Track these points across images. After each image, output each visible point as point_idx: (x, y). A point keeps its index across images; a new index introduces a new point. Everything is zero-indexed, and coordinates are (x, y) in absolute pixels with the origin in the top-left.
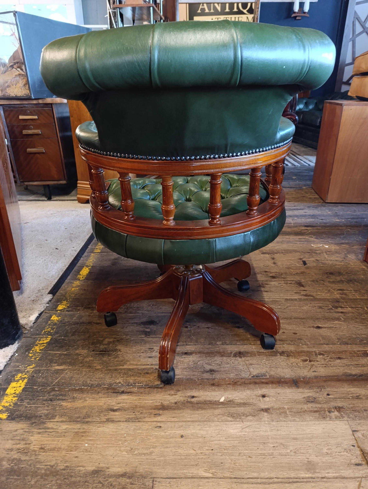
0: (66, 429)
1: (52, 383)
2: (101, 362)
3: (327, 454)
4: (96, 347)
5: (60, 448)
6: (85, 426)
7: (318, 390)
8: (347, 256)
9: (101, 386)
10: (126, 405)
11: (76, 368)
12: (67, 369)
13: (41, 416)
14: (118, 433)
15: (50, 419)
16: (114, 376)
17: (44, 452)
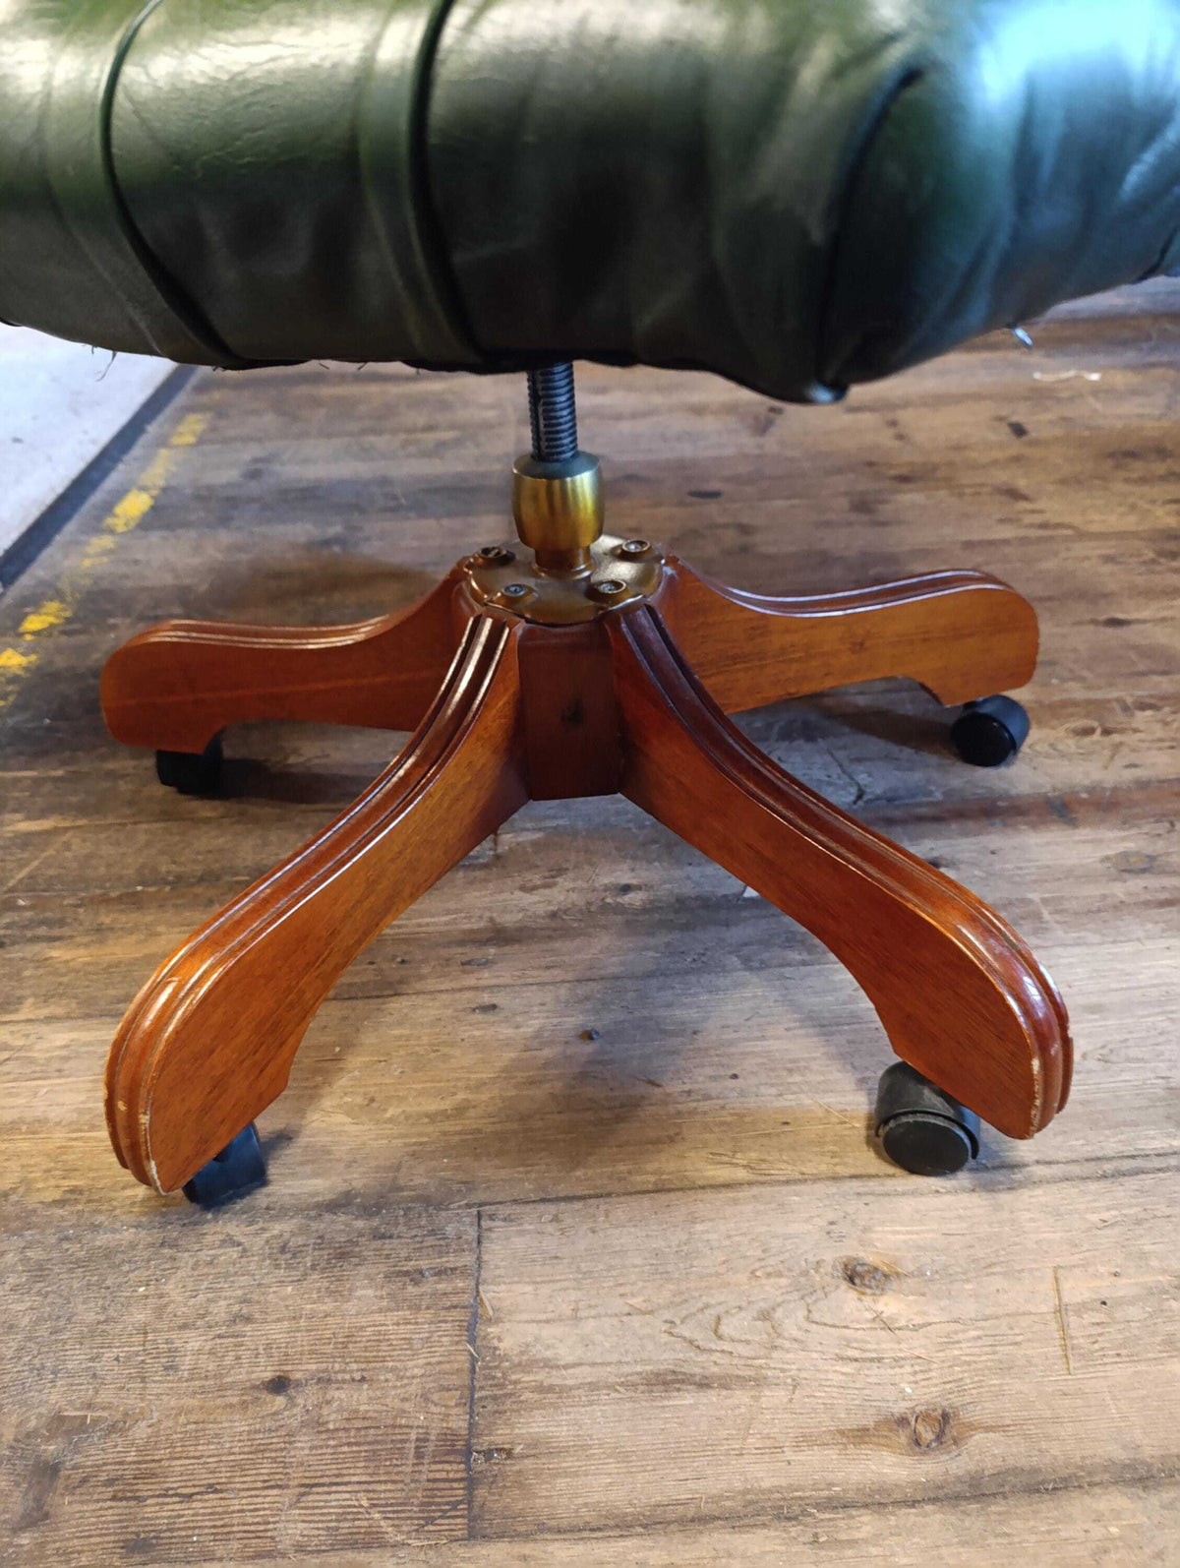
0: (66, 1047)
5: (42, 1121)
7: (1161, 828)
9: (218, 878)
12: (66, 829)
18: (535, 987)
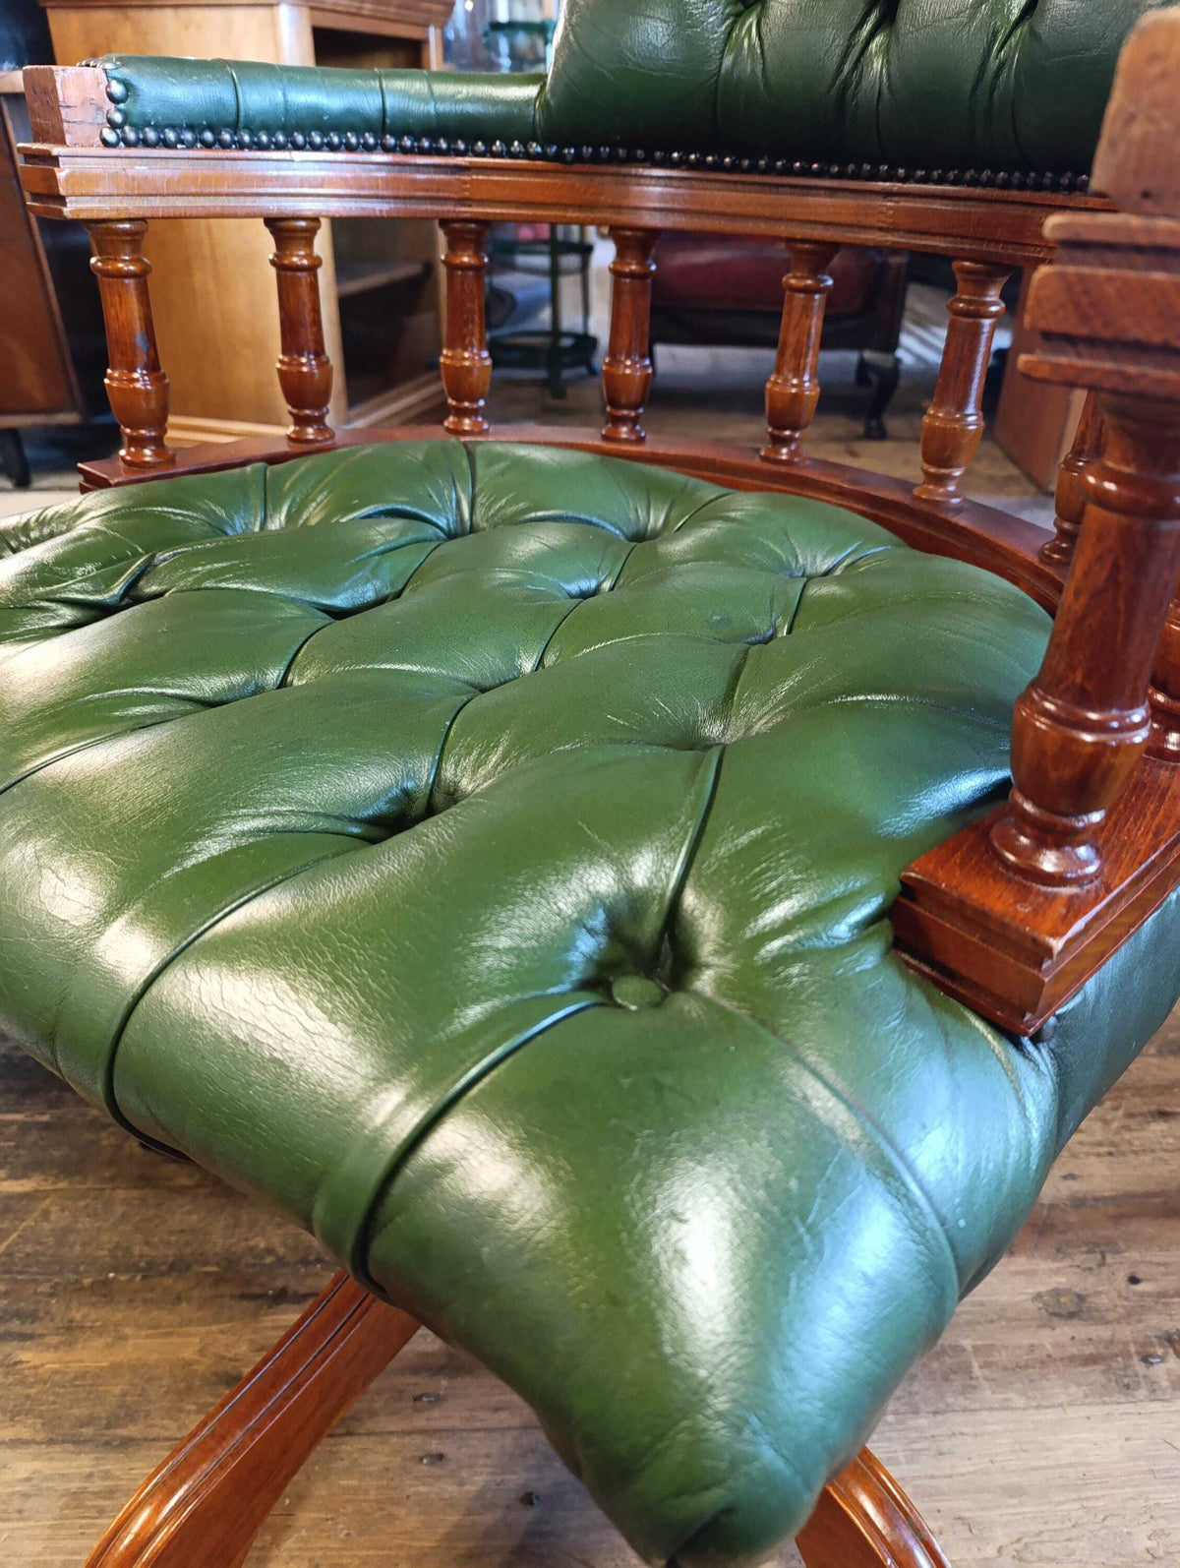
6: (113, 1465)
7: (1093, 1260)
9: (188, 1268)
11: (88, 1185)
12: (46, 1194)
16: (244, 1219)
18: (481, 1434)
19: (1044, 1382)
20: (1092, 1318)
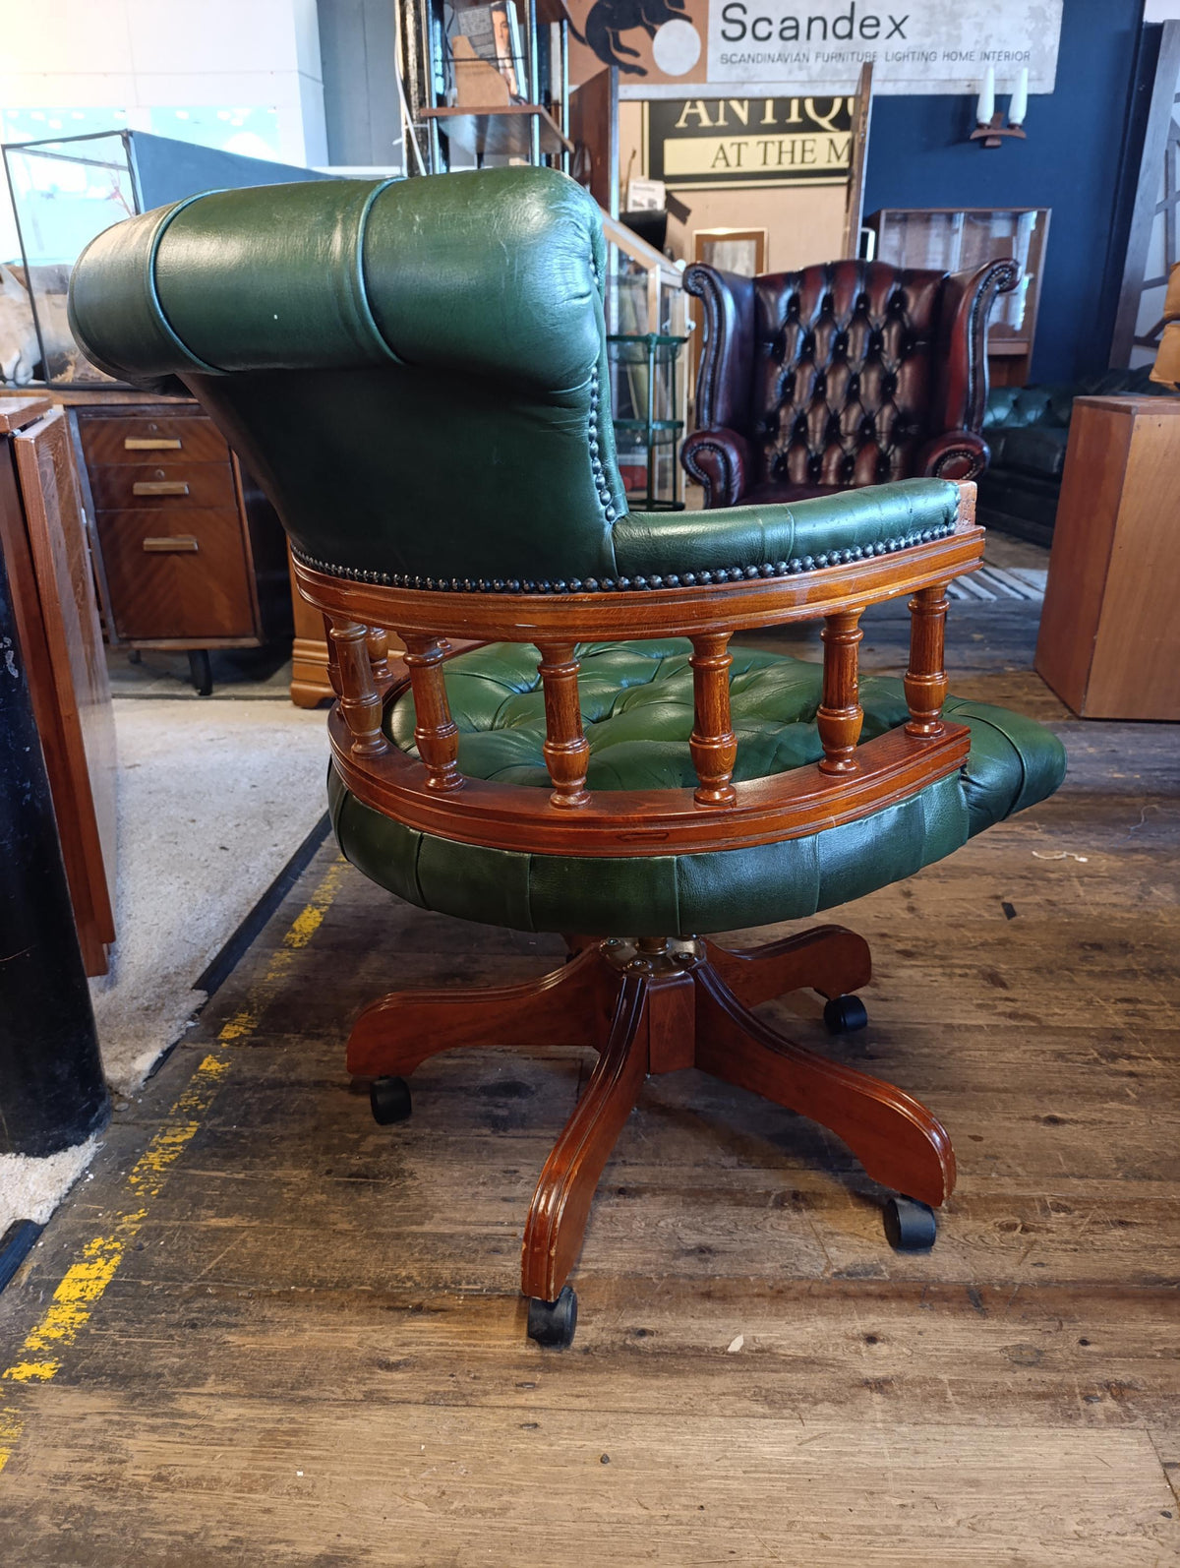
0: (235, 1420)
1: (197, 1270)
2: (351, 1208)
3: (1080, 1537)
4: (337, 1162)
5: (218, 1480)
6: (297, 1414)
7: (1052, 1326)
8: (1151, 893)
9: (349, 1287)
10: (429, 1350)
11: (275, 1224)
12: (244, 1229)
13: (160, 1375)
14: (400, 1439)
15: (187, 1386)
16: (391, 1255)
17: (167, 1490)
18: (566, 1412)
19: (1003, 1409)
20: (1047, 1367)
